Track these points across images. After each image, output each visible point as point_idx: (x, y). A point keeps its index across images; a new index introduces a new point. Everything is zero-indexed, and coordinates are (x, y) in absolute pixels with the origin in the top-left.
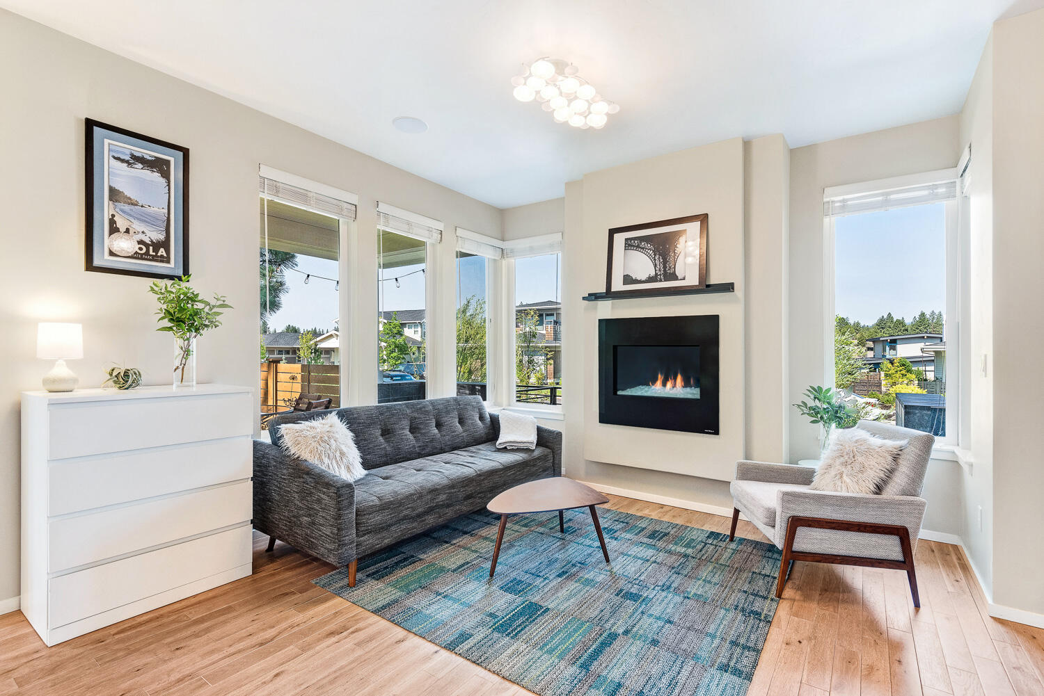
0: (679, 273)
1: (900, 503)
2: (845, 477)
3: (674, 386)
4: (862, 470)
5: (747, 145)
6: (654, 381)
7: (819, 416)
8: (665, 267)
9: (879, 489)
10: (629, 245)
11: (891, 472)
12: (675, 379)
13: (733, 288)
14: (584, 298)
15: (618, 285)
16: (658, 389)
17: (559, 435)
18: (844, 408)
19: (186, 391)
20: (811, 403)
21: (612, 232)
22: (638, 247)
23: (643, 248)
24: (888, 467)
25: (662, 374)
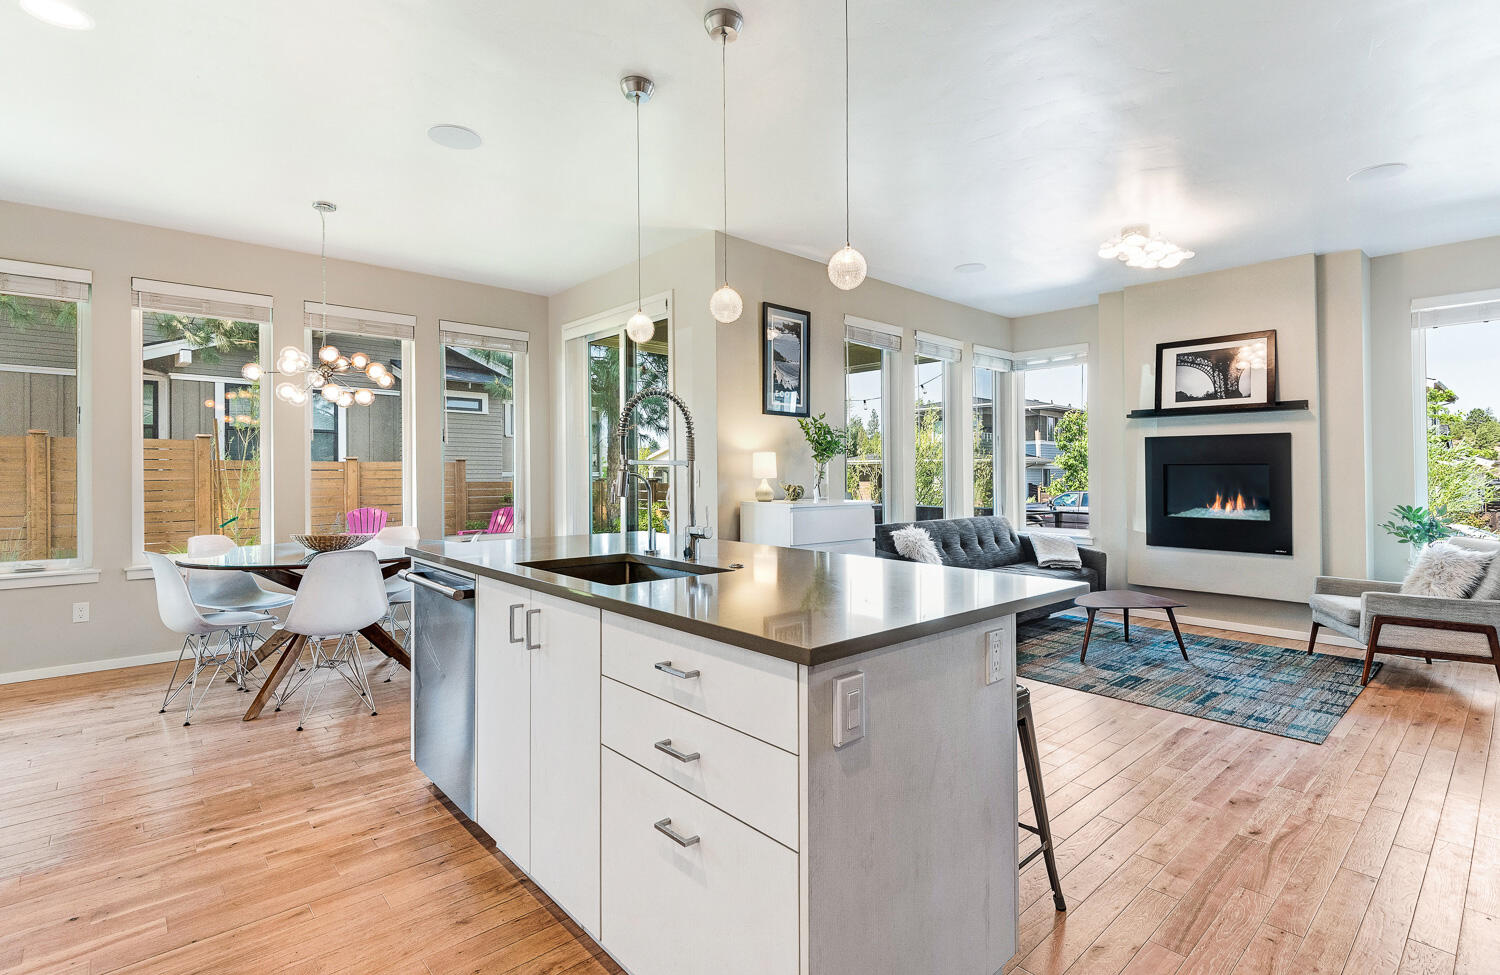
0: (1242, 389)
1: (1487, 605)
2: (1432, 586)
3: (1235, 508)
4: (1451, 578)
5: (1319, 260)
6: (1212, 502)
7: (1409, 536)
8: (1226, 384)
9: (1468, 595)
10: (1182, 361)
11: (1480, 579)
12: (1235, 500)
13: (1307, 406)
14: (1128, 416)
15: (1169, 402)
16: (1215, 512)
17: (1104, 555)
18: (1437, 527)
19: (823, 504)
20: (1399, 522)
21: (1160, 348)
22: (1193, 363)
23: (1199, 365)
24: (1477, 576)
25: (1220, 494)
